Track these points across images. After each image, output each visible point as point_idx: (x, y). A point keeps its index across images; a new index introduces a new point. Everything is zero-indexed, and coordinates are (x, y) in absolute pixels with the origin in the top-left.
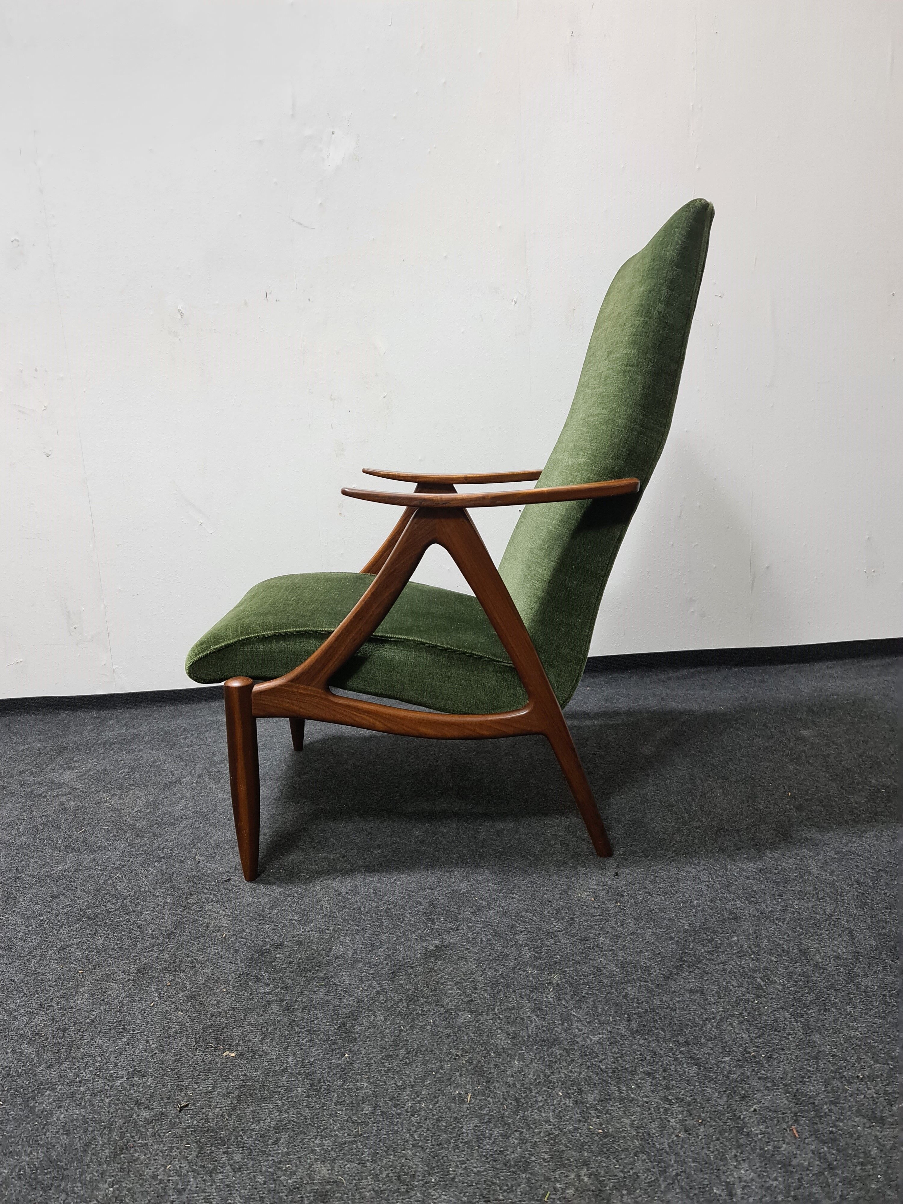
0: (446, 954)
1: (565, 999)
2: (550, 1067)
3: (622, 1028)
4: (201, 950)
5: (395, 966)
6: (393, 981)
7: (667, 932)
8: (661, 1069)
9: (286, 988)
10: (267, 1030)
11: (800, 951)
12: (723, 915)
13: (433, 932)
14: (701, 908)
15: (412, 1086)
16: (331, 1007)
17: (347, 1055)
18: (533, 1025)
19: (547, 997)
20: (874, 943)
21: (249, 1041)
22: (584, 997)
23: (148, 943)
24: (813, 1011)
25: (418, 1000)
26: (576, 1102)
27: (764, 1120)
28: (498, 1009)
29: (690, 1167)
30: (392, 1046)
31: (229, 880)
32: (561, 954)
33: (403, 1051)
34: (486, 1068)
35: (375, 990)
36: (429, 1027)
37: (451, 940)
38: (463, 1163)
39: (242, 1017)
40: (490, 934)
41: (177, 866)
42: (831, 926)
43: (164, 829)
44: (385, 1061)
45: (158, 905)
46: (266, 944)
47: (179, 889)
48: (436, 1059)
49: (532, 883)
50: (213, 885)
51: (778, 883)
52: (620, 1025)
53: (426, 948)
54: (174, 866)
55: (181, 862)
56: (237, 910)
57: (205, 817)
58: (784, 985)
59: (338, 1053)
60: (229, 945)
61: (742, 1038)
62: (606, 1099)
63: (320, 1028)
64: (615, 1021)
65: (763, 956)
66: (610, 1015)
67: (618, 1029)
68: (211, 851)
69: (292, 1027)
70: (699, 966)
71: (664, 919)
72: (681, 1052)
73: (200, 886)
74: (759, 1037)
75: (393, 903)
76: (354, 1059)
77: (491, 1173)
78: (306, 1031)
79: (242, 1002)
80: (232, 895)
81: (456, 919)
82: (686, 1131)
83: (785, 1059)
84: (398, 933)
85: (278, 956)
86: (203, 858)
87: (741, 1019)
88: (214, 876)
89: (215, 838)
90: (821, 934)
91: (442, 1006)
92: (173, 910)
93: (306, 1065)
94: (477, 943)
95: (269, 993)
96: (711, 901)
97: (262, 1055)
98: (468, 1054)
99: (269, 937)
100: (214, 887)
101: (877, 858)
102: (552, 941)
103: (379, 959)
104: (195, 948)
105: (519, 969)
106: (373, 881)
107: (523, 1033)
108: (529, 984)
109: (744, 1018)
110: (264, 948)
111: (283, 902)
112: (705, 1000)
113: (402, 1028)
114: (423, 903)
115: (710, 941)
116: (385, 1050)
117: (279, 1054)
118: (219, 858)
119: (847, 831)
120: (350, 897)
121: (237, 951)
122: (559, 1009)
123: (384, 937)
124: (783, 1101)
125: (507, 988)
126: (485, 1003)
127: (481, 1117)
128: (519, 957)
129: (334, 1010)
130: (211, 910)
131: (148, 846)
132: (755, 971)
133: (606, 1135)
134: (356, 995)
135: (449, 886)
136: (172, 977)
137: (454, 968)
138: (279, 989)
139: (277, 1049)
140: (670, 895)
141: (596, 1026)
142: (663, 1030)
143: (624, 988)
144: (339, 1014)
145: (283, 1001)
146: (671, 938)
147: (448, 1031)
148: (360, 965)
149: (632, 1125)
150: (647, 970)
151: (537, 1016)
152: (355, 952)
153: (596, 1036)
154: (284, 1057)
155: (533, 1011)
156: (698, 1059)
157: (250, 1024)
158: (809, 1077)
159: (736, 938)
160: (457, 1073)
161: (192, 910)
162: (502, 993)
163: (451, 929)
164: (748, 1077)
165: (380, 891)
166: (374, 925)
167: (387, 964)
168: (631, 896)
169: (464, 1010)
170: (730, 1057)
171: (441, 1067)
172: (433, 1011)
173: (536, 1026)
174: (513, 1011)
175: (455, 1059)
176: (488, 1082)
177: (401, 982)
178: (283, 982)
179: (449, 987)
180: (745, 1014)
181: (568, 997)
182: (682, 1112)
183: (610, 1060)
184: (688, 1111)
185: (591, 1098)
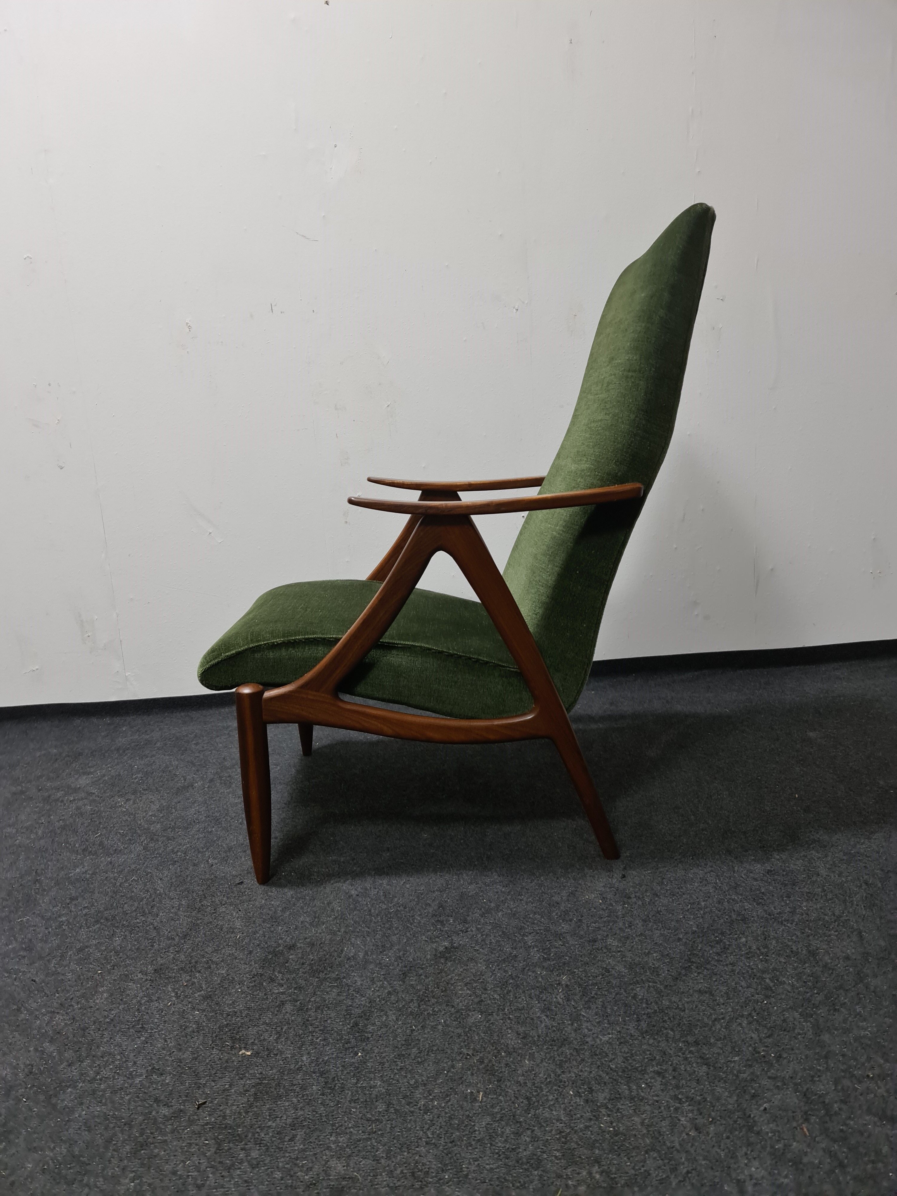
0: (456, 955)
1: (574, 1000)
2: (561, 1066)
3: (631, 1027)
4: (216, 951)
5: (406, 967)
6: (404, 982)
7: (675, 933)
8: (671, 1068)
9: (300, 988)
10: (282, 1029)
11: (809, 952)
12: (730, 917)
13: (443, 934)
14: (709, 909)
15: (425, 1085)
16: (344, 1007)
17: (360, 1054)
18: (543, 1025)
19: (556, 998)
20: (883, 943)
21: (264, 1040)
22: (593, 997)
23: (164, 945)
24: (822, 1011)
25: (429, 1001)
26: (587, 1101)
27: (774, 1119)
28: (508, 1010)
29: (701, 1165)
30: (403, 1045)
31: (242, 883)
32: (570, 955)
33: (415, 1050)
34: (497, 1067)
35: (387, 991)
36: (440, 1027)
37: (461, 942)
38: (476, 1160)
39: (257, 1016)
40: (499, 936)
41: (190, 869)
42: (840, 927)
43: (178, 832)
44: (397, 1060)
45: (173, 908)
46: (279, 945)
47: (193, 892)
48: (448, 1058)
49: (540, 885)
50: (226, 888)
51: (786, 885)
52: (629, 1025)
53: (436, 950)
54: (187, 869)
55: (195, 865)
56: (250, 912)
57: (217, 821)
58: (793, 986)
59: (352, 1052)
60: (243, 946)
61: (752, 1038)
62: (616, 1097)
63: (333, 1028)
64: (624, 1021)
65: (772, 957)
66: (620, 1015)
67: (628, 1029)
68: (224, 855)
69: (306, 1026)
70: (708, 966)
71: (672, 920)
72: (691, 1052)
73: (214, 889)
74: (769, 1037)
75: (403, 905)
76: (367, 1058)
77: (504, 1170)
78: (320, 1030)
79: (257, 1002)
80: (244, 897)
81: (465, 921)
82: (696, 1129)
83: (795, 1058)
84: (408, 934)
85: (291, 957)
86: (216, 861)
87: (750, 1019)
88: (227, 879)
89: (228, 841)
90: (830, 936)
91: (453, 1006)
92: (187, 912)
93: (321, 1063)
94: (486, 944)
95: (283, 993)
96: (719, 903)
97: (277, 1054)
98: (479, 1053)
99: (282, 939)
100: (227, 889)
102: (560, 943)
103: (390, 960)
104: (209, 950)
105: (529, 970)
106: (383, 883)
107: (533, 1033)
108: (538, 985)
109: (753, 1018)
110: (277, 949)
111: (294, 905)
112: (714, 1001)
113: (414, 1028)
114: (433, 905)
115: (718, 942)
116: (397, 1049)
117: (294, 1053)
118: (231, 861)
119: (855, 833)
120: (360, 899)
121: (251, 952)
122: (568, 1010)
123: (394, 938)
124: (793, 1099)
125: (516, 988)
126: (496, 1003)
127: (493, 1115)
128: (528, 958)
129: (346, 1010)
130: (225, 912)
131: (162, 849)
132: (763, 972)
133: (616, 1133)
134: (368, 995)
135: (458, 888)
136: (188, 978)
137: (464, 970)
138: (293, 989)
139: (291, 1048)
140: (677, 897)
141: (605, 1027)
142: (672, 1030)
143: (632, 989)
144: (352, 1014)
145: (297, 1001)
146: (679, 940)
147: (459, 1031)
148: (372, 966)
149: (642, 1123)
150: (655, 971)
151: (547, 1016)
152: (366, 953)
153: (606, 1036)
154: (299, 1055)
155: (543, 1011)
156: (707, 1059)
157: (265, 1023)
158: (819, 1076)
159: (744, 940)
160: (469, 1072)
161: (206, 912)
162: (511, 994)
163: (461, 931)
164: (757, 1077)
165: (389, 893)
166: (384, 927)
167: (398, 965)
168: (639, 898)
169: (474, 1011)
170: (740, 1057)
171: (453, 1066)
172: (443, 1012)
173: (546, 1026)
174: (523, 1012)
175: (466, 1058)
176: (499, 1081)
177: (412, 983)
178: (296, 983)
179: (460, 987)
180: (754, 1014)
181: (577, 997)
182: (692, 1111)
183: (620, 1060)
184: (698, 1110)
185: (602, 1097)
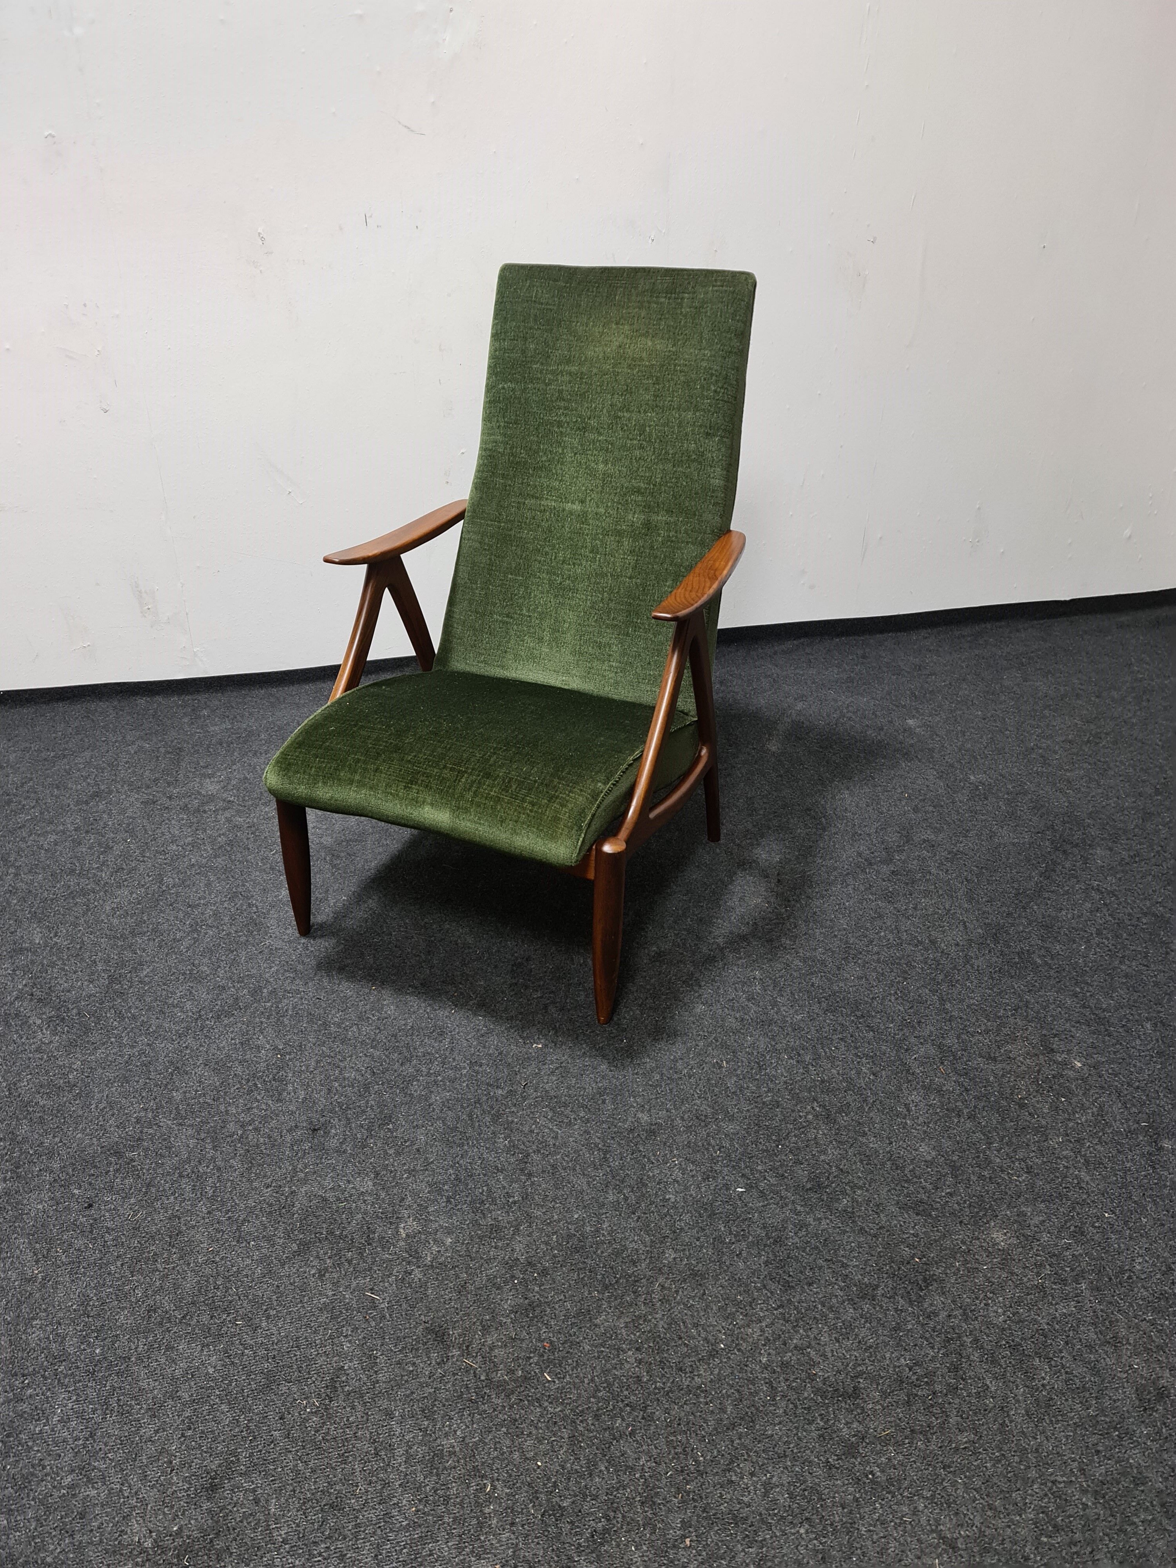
1: (769, 990)
2: (774, 1040)
3: (816, 1008)
8: (849, 1035)
11: (930, 941)
14: (853, 909)
15: (681, 1059)
18: (752, 1011)
19: (756, 990)
20: (980, 931)
22: (782, 987)
24: (944, 987)
26: (798, 1062)
27: (921, 1064)
28: (723, 1001)
29: (881, 1097)
32: (756, 954)
38: (736, 1105)
42: (950, 919)
48: (691, 1039)
58: (922, 968)
61: (899, 1010)
62: (818, 1057)
64: (810, 1004)
65: (905, 946)
66: (805, 999)
67: (813, 1010)
70: (861, 957)
72: (860, 1023)
74: (910, 1008)
82: (874, 1075)
83: (930, 1022)
87: (896, 996)
90: (944, 926)
96: (859, 903)
101: (979, 857)
122: (768, 998)
124: (932, 1051)
127: (737, 1075)
133: (823, 1081)
141: (797, 1009)
142: (845, 1008)
143: (810, 979)
146: (835, 936)
149: (838, 1074)
150: (823, 963)
155: (749, 1000)
156: (873, 1026)
159: (882, 934)
160: (710, 1049)
164: (907, 1037)
170: (894, 1024)
171: (697, 1045)
173: (754, 1011)
176: (733, 1052)
180: (899, 992)
181: (771, 988)
182: (868, 1063)
183: (813, 1032)
184: (873, 1062)
185: (808, 1058)
